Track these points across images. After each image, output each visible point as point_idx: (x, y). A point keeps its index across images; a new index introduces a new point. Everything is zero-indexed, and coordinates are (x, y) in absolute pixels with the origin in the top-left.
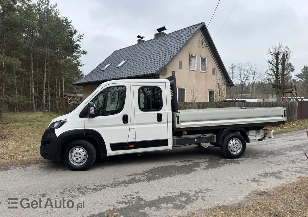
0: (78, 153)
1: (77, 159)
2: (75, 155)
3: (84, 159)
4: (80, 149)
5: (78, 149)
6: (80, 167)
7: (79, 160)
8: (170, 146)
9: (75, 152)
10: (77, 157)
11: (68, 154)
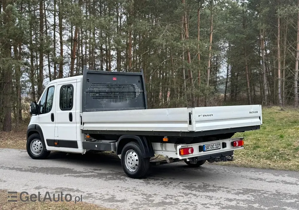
0: (37, 145)
1: (35, 149)
2: (35, 145)
3: (40, 151)
4: (38, 142)
5: (37, 141)
6: (37, 156)
7: (37, 150)
8: (80, 150)
9: (35, 143)
10: (35, 148)
11: (30, 144)
